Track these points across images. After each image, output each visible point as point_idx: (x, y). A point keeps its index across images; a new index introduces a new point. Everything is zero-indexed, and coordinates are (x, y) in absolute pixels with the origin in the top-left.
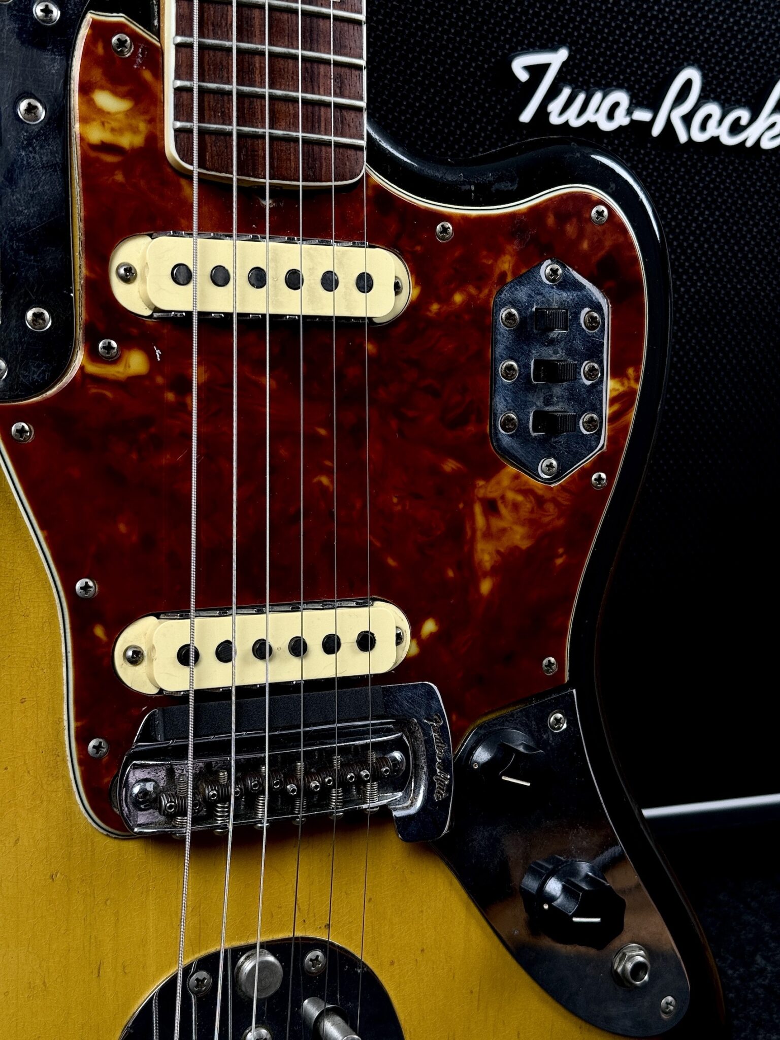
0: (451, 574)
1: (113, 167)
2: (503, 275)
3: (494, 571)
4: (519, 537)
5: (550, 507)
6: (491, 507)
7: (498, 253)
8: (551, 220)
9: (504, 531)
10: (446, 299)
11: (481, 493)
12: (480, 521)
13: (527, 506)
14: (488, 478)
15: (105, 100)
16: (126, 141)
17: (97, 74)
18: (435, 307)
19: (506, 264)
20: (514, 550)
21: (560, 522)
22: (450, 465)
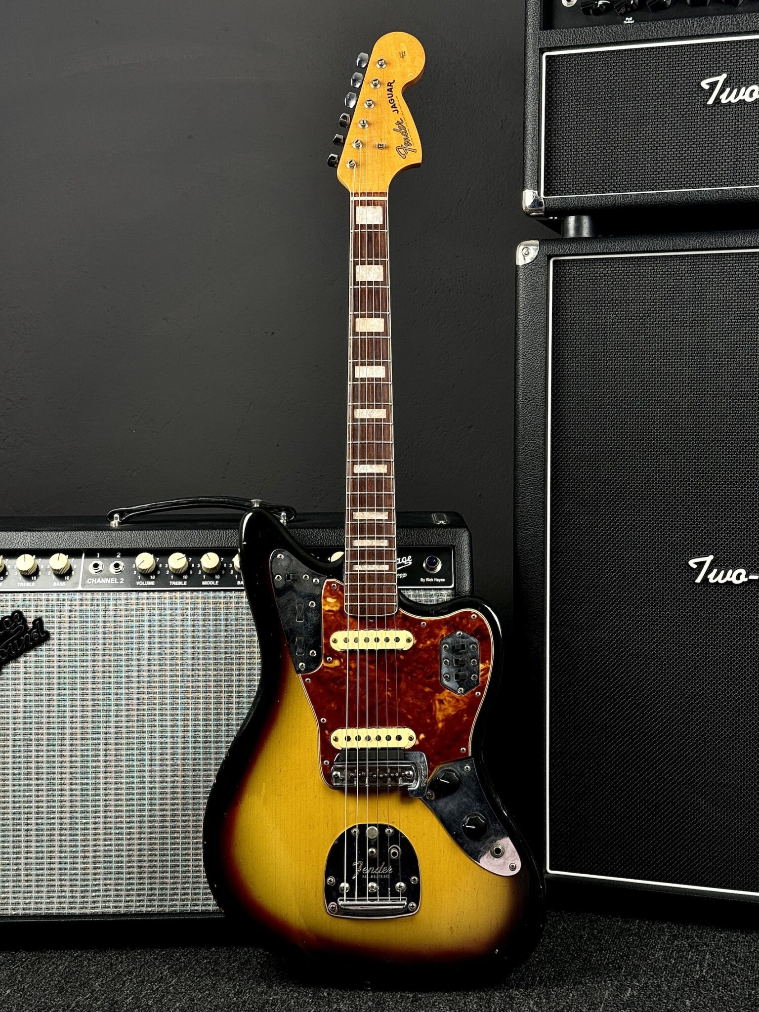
0: (428, 721)
1: (331, 615)
2: (442, 636)
3: (443, 721)
4: (451, 711)
5: (461, 702)
6: (441, 702)
7: (441, 629)
8: (457, 619)
9: (446, 709)
10: (425, 642)
11: (438, 698)
12: (438, 705)
13: (453, 702)
14: (440, 693)
15: (330, 600)
16: (334, 609)
17: (328, 594)
18: (421, 645)
19: (443, 632)
20: (449, 715)
21: (465, 706)
22: (427, 689)
